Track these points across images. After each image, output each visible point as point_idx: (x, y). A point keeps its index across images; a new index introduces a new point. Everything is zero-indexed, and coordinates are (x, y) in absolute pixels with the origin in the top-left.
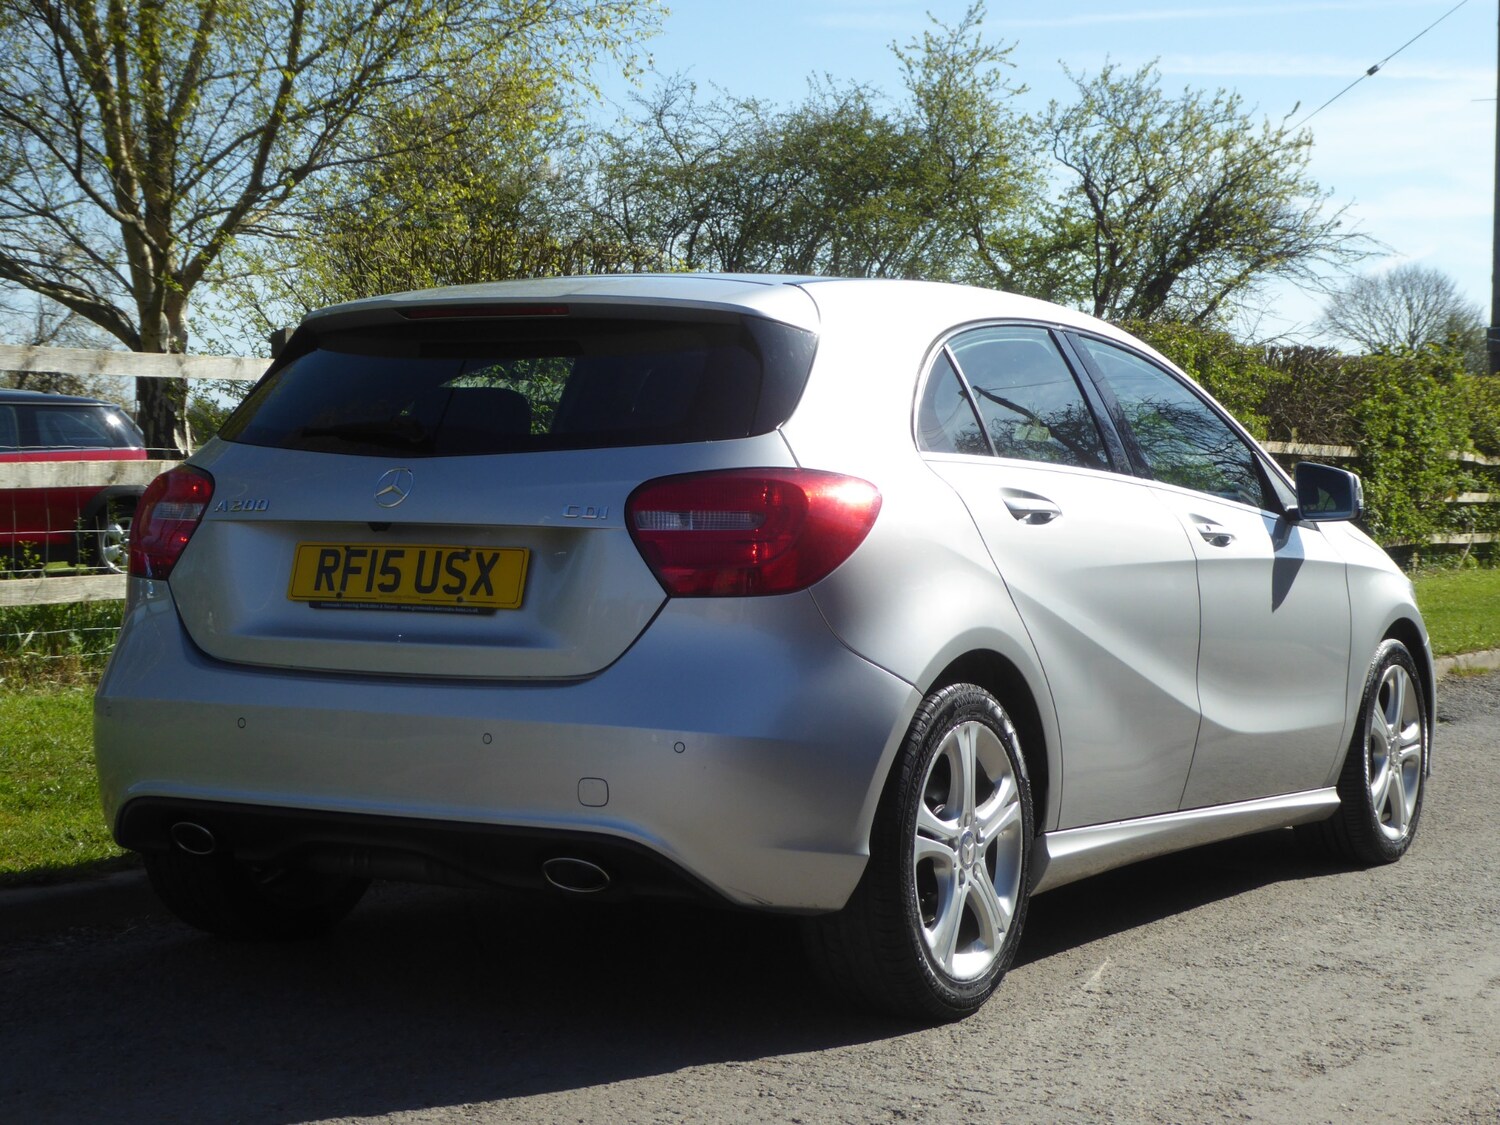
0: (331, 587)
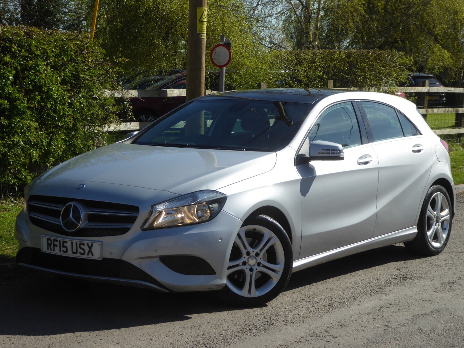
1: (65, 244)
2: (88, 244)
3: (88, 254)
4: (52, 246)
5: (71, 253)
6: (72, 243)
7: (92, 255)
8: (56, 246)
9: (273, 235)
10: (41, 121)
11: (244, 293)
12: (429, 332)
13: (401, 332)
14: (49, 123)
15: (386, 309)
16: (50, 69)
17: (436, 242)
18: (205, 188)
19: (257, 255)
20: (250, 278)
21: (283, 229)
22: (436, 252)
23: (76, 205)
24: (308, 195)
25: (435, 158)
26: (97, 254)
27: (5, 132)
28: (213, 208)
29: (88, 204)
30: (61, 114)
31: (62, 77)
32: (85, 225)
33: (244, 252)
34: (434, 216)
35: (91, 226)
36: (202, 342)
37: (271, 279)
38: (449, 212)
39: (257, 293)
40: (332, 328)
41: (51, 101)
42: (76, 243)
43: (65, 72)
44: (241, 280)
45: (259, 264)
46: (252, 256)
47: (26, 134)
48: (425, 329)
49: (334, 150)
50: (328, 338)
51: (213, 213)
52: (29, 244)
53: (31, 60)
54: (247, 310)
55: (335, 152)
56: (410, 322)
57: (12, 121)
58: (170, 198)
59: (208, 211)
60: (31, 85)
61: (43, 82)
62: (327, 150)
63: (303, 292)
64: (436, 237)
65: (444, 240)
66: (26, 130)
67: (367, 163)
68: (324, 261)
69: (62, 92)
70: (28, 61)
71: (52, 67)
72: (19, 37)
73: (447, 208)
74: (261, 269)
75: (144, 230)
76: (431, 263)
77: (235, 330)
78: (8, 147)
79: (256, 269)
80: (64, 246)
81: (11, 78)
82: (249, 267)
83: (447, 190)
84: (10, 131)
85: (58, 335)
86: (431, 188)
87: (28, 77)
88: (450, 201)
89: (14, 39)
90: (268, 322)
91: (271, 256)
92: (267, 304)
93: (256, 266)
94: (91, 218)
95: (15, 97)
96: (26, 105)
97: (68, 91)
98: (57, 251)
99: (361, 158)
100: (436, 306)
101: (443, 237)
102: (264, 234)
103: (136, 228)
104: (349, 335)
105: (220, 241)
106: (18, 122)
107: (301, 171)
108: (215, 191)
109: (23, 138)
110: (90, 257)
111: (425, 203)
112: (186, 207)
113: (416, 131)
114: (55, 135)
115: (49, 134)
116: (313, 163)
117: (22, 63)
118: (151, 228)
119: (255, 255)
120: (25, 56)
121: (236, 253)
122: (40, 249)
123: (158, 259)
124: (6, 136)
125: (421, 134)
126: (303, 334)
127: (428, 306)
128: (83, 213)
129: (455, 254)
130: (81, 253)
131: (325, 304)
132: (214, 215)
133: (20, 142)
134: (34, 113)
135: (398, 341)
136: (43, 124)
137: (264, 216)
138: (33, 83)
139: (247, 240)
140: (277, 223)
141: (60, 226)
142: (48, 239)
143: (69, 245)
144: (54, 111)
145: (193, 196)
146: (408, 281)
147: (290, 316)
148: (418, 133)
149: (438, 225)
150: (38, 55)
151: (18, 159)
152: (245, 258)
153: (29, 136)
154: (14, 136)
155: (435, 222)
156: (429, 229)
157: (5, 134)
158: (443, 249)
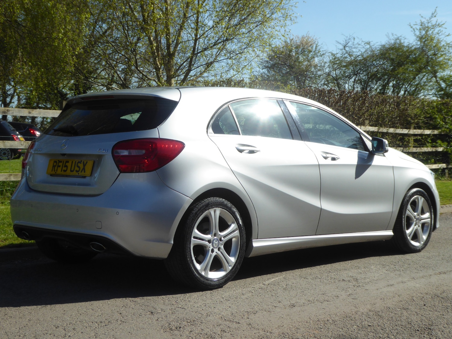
0: (54, 171)
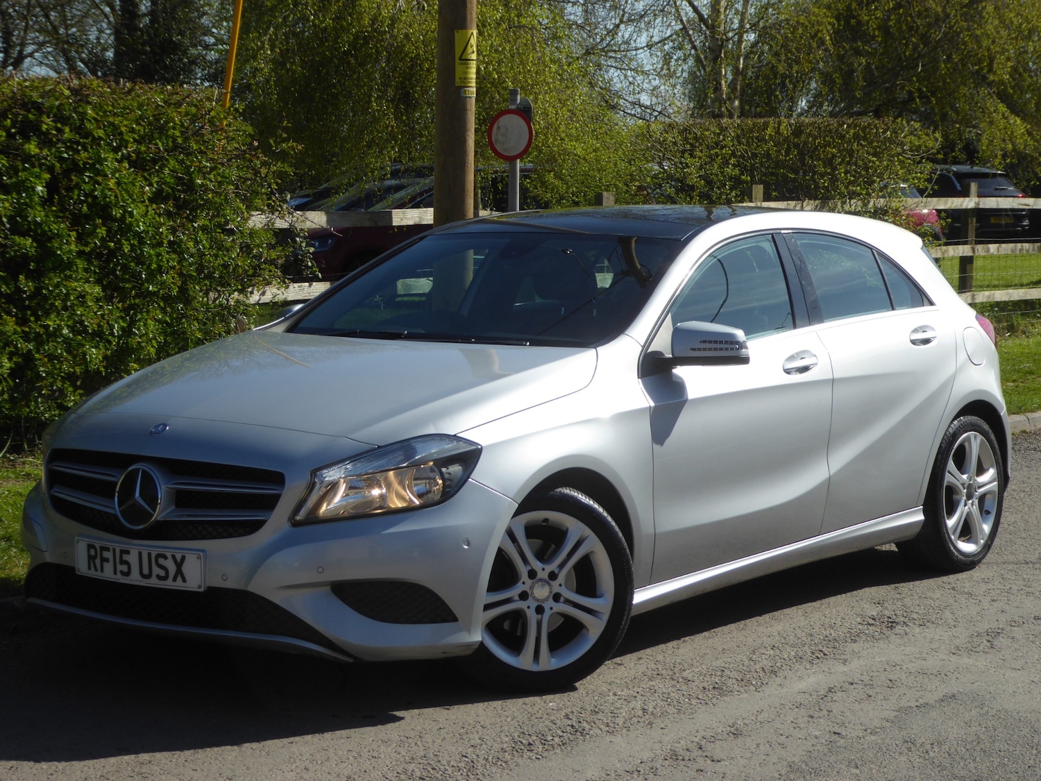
1: (125, 557)
2: (173, 557)
3: (175, 579)
4: (98, 561)
5: (140, 578)
6: (140, 554)
7: (184, 580)
8: (107, 560)
9: (588, 531)
10: (109, 283)
11: (524, 661)
12: (929, 747)
13: (866, 746)
14: (127, 286)
15: (840, 694)
16: (129, 169)
17: (968, 541)
18: (432, 430)
19: (553, 576)
20: (537, 628)
21: (609, 519)
22: (968, 564)
23: (149, 471)
24: (667, 441)
25: (962, 357)
26: (195, 578)
27: (29, 308)
28: (450, 474)
29: (174, 467)
30: (154, 266)
31: (155, 185)
32: (170, 513)
33: (523, 570)
34: (963, 485)
35: (182, 516)
36: (418, 774)
37: (584, 630)
38: (996, 476)
39: (553, 660)
40: (713, 739)
41: (131, 238)
42: (149, 555)
43: (162, 176)
44: (519, 634)
45: (557, 597)
46: (541, 580)
47: (74, 311)
48: (920, 741)
49: (726, 342)
50: (701, 763)
51: (449, 486)
52: (49, 558)
53: (85, 149)
54: (531, 698)
55: (729, 346)
56: (888, 724)
57: (43, 282)
58: (353, 454)
59: (440, 482)
60: (85, 205)
61: (113, 198)
62: (710, 342)
63: (660, 657)
64: (967, 531)
65: (986, 538)
66: (75, 302)
67: (805, 369)
68: (710, 588)
69: (154, 218)
70: (79, 151)
71: (133, 164)
72: (57, 100)
73: (992, 467)
74: (561, 607)
75: (296, 524)
76: (953, 589)
77: (497, 746)
78: (35, 339)
79: (551, 608)
80: (123, 562)
81: (39, 188)
82: (534, 605)
83: (991, 427)
84: (40, 304)
85: (103, 760)
86: (956, 422)
87: (78, 186)
88: (998, 450)
89: (47, 105)
90: (572, 726)
91: (585, 579)
92: (577, 684)
93: (551, 603)
94: (182, 499)
95: (51, 230)
96: (73, 247)
97: (169, 215)
98: (108, 573)
99: (791, 358)
100: (953, 687)
101: (982, 530)
102: (567, 529)
103: (277, 522)
104: (749, 755)
105: (466, 547)
106: (57, 286)
107: (652, 390)
108: (455, 436)
109: (68, 321)
110: (179, 585)
111: (940, 457)
112: (392, 473)
113: (920, 297)
114: (141, 313)
115: (126, 310)
116: (680, 371)
117: (66, 155)
118: (313, 519)
119: (547, 579)
120: (70, 141)
121: (503, 574)
122: (72, 569)
123: (328, 588)
124: (31, 315)
125: (931, 303)
126: (646, 755)
127: (934, 687)
128: (163, 490)
129: (1010, 567)
130: (159, 577)
131: (705, 685)
132: (451, 490)
133: (63, 329)
134: (93, 265)
135: (857, 767)
136: (112, 290)
137: (567, 491)
138: (90, 200)
139: (529, 544)
140: (596, 506)
141: (115, 516)
142: (90, 547)
143: (133, 558)
144: (140, 260)
145: (405, 447)
146: (899, 629)
147: (624, 713)
148: (926, 301)
149: (972, 504)
150: (100, 138)
151: (58, 366)
152: (524, 584)
153: (81, 315)
154: (47, 314)
155: (964, 498)
156: (951, 512)
157: (29, 313)
158: (984, 557)
